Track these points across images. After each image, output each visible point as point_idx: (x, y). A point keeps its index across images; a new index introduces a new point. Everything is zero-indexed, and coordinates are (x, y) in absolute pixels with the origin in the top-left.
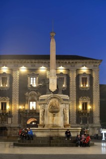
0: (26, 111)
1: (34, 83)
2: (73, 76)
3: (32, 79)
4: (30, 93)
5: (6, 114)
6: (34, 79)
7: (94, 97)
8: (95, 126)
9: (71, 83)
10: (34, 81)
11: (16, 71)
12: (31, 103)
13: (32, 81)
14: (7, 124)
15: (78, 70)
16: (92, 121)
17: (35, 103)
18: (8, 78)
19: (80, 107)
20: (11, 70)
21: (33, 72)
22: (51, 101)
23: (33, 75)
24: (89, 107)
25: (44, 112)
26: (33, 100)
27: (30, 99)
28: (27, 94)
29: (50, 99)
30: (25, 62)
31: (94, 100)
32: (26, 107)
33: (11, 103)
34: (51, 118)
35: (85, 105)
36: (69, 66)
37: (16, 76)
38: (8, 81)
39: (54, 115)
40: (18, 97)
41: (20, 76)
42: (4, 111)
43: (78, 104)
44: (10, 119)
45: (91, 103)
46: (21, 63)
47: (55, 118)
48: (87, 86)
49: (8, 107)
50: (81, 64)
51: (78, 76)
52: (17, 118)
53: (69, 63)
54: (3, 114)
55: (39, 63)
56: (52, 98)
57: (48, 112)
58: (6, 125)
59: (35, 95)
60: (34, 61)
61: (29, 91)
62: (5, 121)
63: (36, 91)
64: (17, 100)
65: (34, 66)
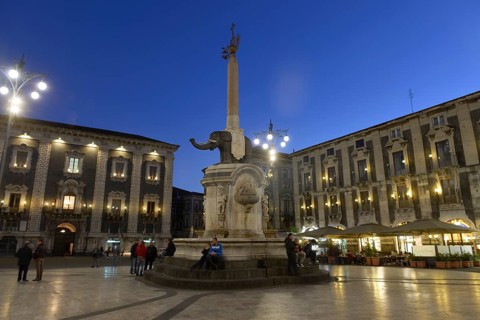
0: (57, 210)
1: (76, 167)
2: (137, 163)
3: (72, 159)
4: (66, 182)
5: (19, 214)
6: (77, 160)
7: (165, 195)
8: (163, 236)
9: (134, 173)
10: (76, 164)
11: (45, 144)
12: (67, 198)
13: (71, 163)
14: (17, 232)
15: (145, 155)
16: (159, 230)
17: (73, 198)
18: (30, 154)
19: (145, 208)
20: (37, 142)
21: (75, 150)
22: (240, 179)
23: (75, 155)
24: (157, 209)
25: (226, 201)
26: (70, 194)
27: (65, 191)
28: (61, 182)
29: (239, 175)
30: (64, 133)
31: (165, 199)
32: (58, 205)
33: (29, 196)
34: (241, 216)
35: (151, 206)
36: (133, 148)
37: (46, 151)
38: (28, 159)
39: (249, 208)
40: (43, 187)
41: (53, 152)
42: (14, 208)
43: (141, 204)
44: (25, 222)
45: (161, 205)
46: (57, 132)
47: (249, 215)
48: (156, 178)
49: (23, 202)
50: (151, 147)
51: (145, 164)
52: (38, 222)
53: (134, 143)
54: (12, 214)
55: (87, 136)
56: (243, 172)
57: (234, 202)
58: (14, 233)
59: (75, 185)
60: (79, 133)
61: (65, 179)
62: (14, 225)
63: (78, 180)
64: (43, 191)
65: (79, 140)
